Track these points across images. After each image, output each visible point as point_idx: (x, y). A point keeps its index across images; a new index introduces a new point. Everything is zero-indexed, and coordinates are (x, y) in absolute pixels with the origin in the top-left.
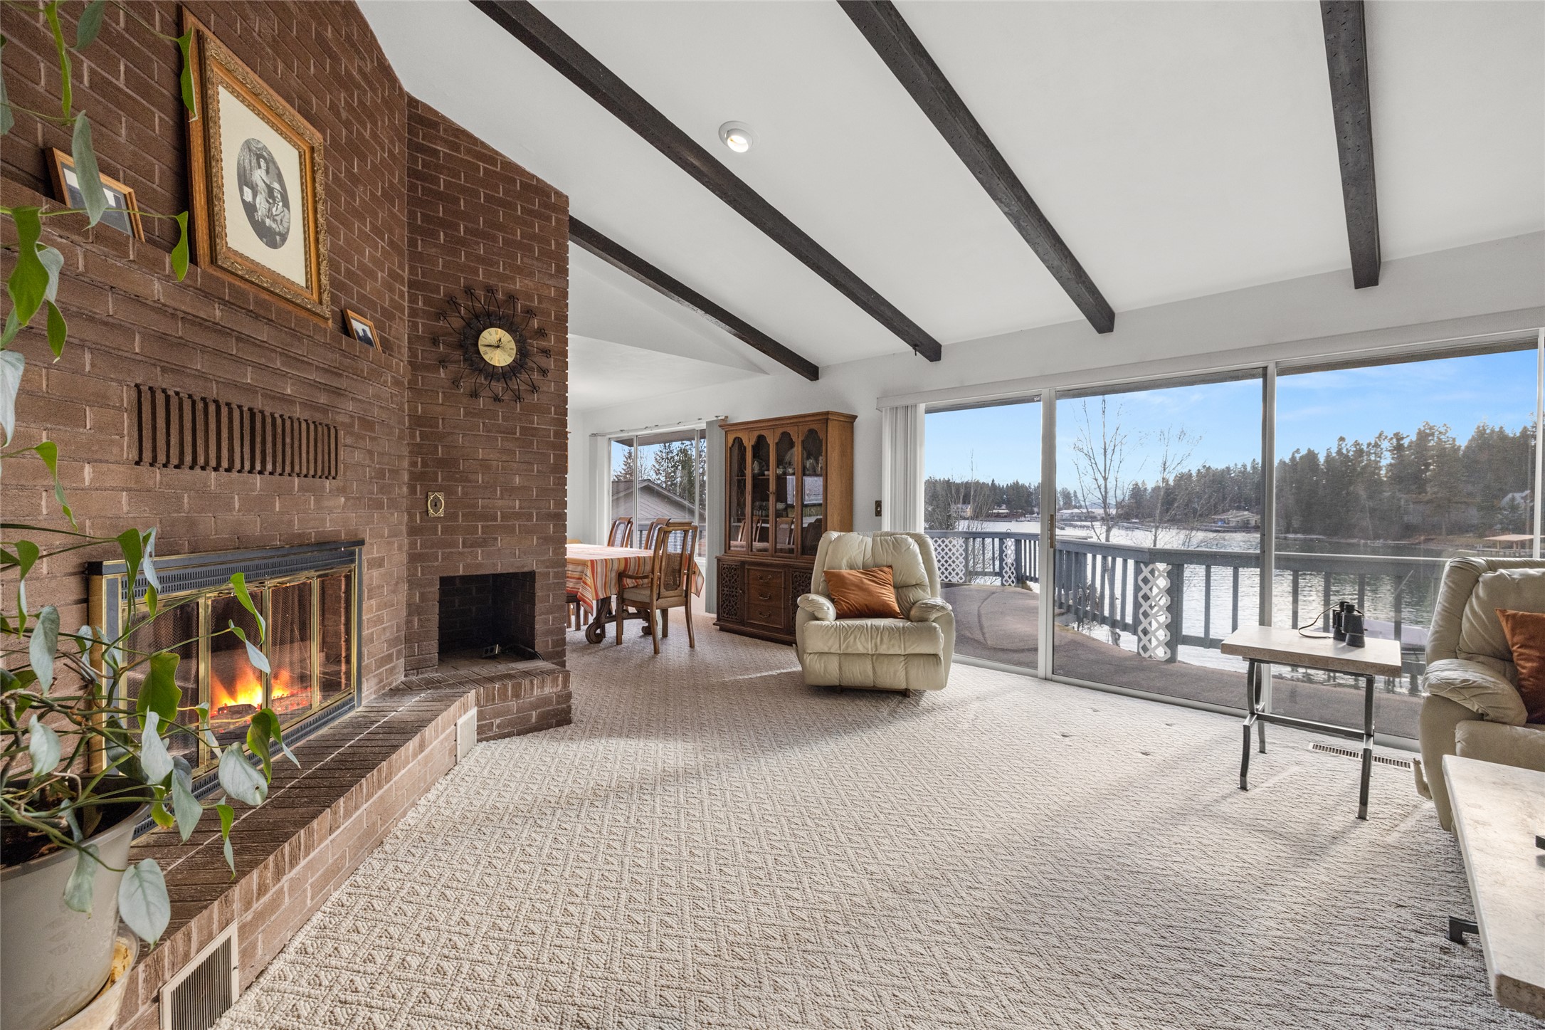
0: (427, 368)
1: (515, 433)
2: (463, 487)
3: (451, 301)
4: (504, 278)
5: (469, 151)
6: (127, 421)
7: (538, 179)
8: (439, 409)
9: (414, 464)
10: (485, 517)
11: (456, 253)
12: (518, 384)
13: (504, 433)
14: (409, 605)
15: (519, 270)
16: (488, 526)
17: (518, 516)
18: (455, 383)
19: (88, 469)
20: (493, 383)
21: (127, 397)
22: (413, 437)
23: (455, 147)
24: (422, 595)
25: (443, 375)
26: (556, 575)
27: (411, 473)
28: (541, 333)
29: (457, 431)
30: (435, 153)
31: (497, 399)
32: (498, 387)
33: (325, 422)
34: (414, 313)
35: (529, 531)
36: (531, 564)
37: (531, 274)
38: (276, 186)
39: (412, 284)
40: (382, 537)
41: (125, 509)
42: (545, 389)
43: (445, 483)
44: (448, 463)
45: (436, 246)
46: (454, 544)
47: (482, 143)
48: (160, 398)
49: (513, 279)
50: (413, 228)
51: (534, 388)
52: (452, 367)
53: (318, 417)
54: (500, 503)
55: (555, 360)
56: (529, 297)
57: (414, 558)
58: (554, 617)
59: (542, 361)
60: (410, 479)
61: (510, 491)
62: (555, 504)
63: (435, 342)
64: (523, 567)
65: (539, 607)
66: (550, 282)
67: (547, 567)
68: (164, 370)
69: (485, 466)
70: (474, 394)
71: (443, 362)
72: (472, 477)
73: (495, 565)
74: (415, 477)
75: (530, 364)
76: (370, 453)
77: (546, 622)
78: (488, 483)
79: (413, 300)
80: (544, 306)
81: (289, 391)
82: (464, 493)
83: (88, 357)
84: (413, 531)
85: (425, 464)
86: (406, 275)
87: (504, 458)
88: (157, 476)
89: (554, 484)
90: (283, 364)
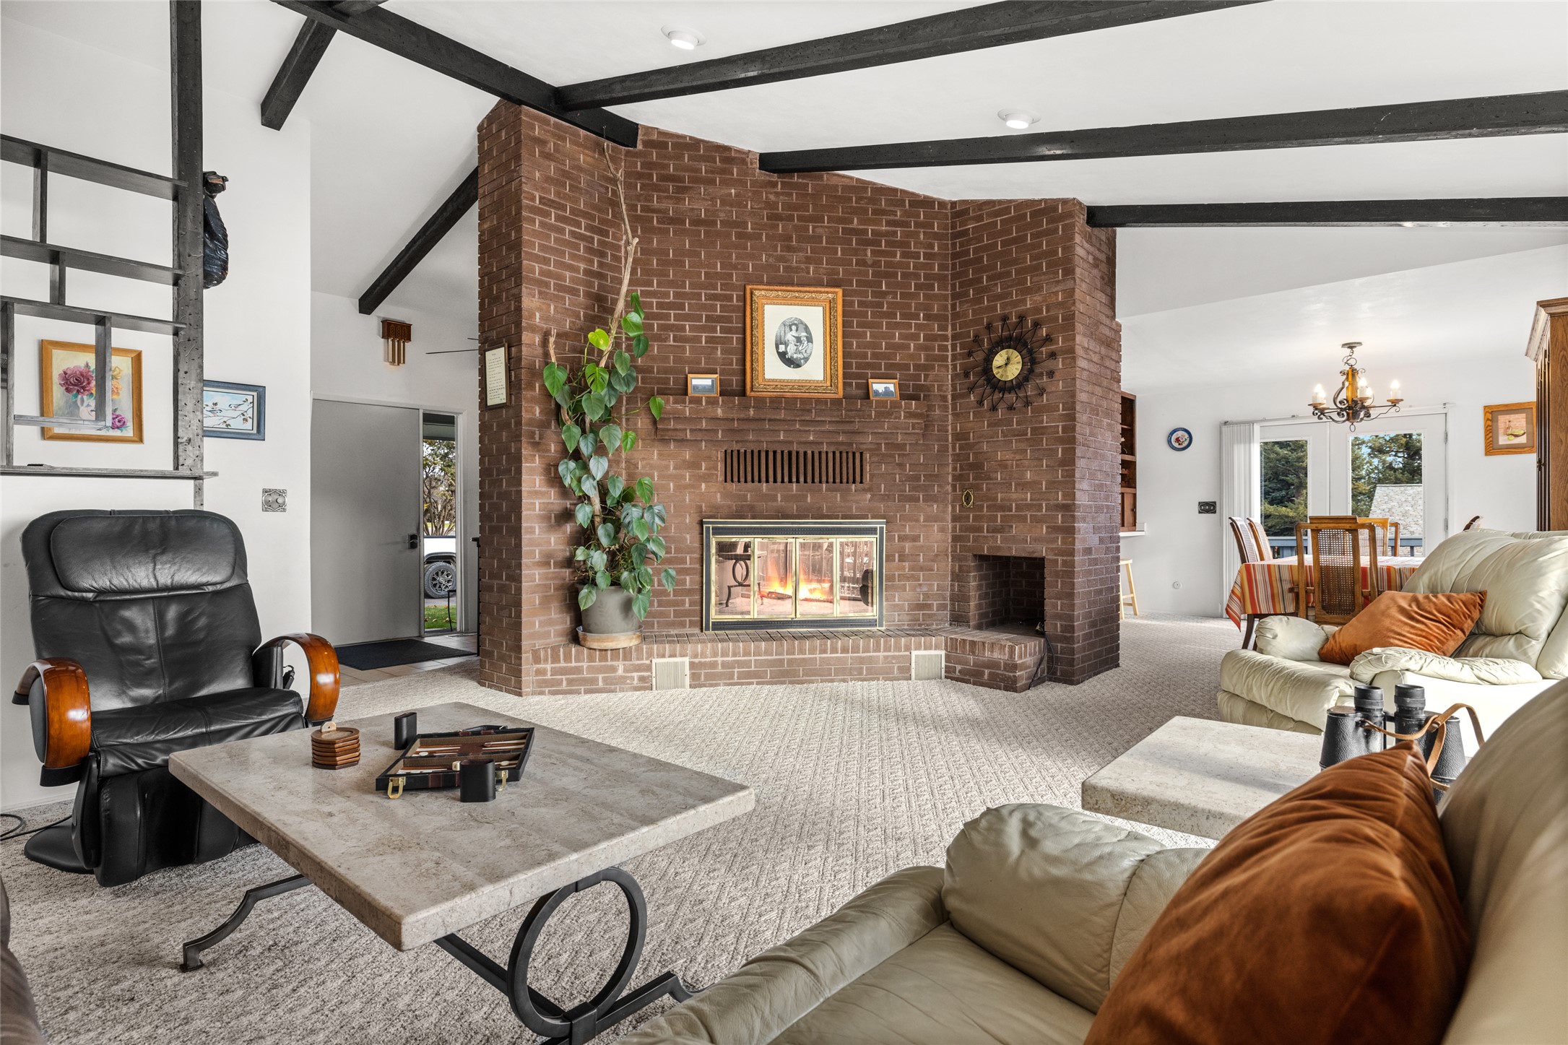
0: (962, 396)
1: (1027, 434)
2: (987, 484)
3: (977, 340)
4: (1015, 304)
5: (989, 215)
6: (720, 466)
7: (1046, 200)
8: (970, 425)
9: (955, 469)
10: (1002, 508)
11: (980, 301)
12: (1030, 390)
13: (1017, 436)
14: (953, 573)
15: (1029, 291)
16: (1005, 516)
17: (1029, 507)
18: (980, 403)
19: (703, 485)
20: (1007, 395)
21: (720, 455)
22: (954, 449)
23: (980, 218)
24: (960, 566)
25: (972, 398)
26: (1064, 562)
27: (954, 476)
28: (1048, 339)
29: (982, 440)
30: (966, 232)
31: (1011, 408)
32: (1011, 397)
33: (850, 451)
34: (954, 358)
35: (1037, 520)
36: (1043, 551)
37: (1040, 289)
38: (804, 334)
39: (954, 337)
40: (917, 521)
41: (719, 500)
42: (1053, 389)
43: (974, 482)
44: (977, 466)
45: (967, 302)
46: (980, 529)
47: (1000, 202)
48: (735, 454)
49: (1024, 301)
50: (955, 296)
51: (1042, 391)
52: (979, 391)
53: (842, 448)
54: (1014, 496)
55: (1063, 359)
56: (1039, 310)
57: (955, 539)
58: (1062, 604)
59: (1050, 364)
60: (953, 481)
61: (1023, 486)
62: (1063, 496)
63: (967, 375)
64: (1033, 552)
65: (1048, 591)
66: (1058, 289)
67: (1056, 555)
68: (737, 442)
69: (1003, 465)
70: (994, 408)
71: (971, 389)
72: (993, 475)
73: (1010, 549)
74: (955, 478)
75: (1038, 370)
76: (901, 466)
77: (1055, 606)
78: (1005, 479)
79: (954, 348)
80: (1052, 313)
81: (811, 438)
82: (988, 489)
83: (704, 443)
84: (955, 519)
85: (962, 469)
86: (949, 333)
87: (1018, 457)
88: (733, 487)
89: (1062, 477)
90: (800, 425)
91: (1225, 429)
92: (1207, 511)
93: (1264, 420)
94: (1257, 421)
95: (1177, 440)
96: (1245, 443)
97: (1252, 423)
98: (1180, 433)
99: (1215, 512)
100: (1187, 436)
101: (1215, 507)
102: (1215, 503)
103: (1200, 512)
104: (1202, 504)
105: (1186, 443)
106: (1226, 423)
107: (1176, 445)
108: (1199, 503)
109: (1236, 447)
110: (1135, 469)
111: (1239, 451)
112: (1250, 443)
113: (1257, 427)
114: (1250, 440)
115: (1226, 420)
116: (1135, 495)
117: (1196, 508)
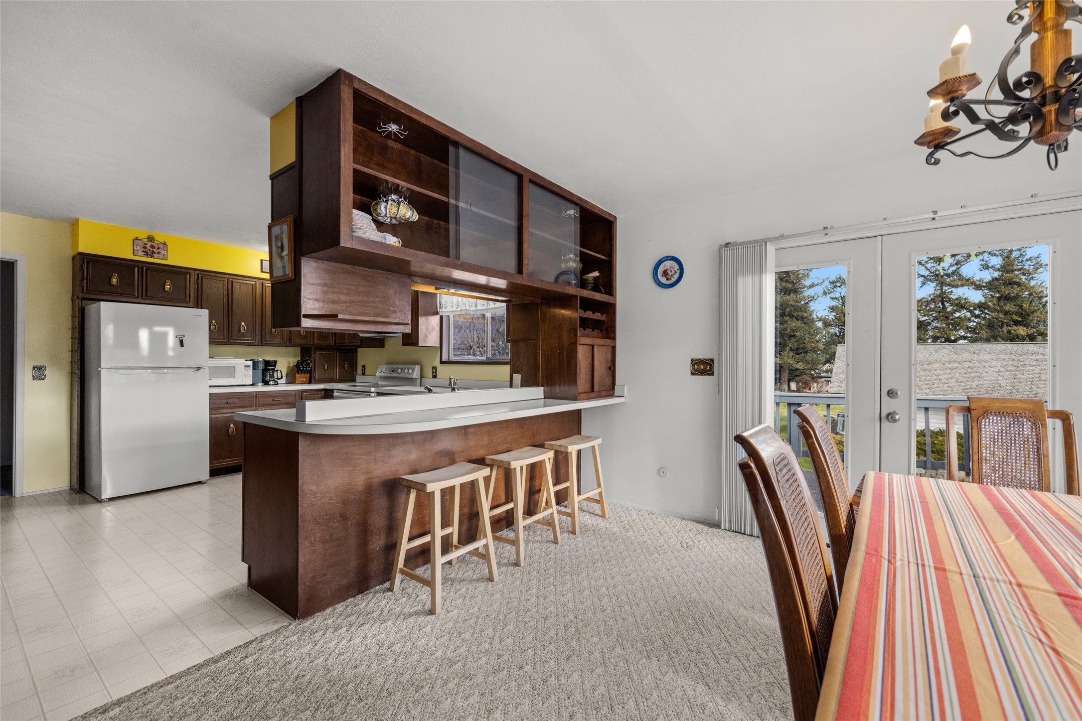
91: (725, 252)
92: (702, 373)
93: (782, 237)
94: (772, 240)
95: (665, 273)
96: (754, 273)
97: (765, 242)
98: (668, 264)
99: (712, 374)
100: (676, 267)
101: (712, 366)
102: (712, 360)
103: (692, 374)
104: (695, 362)
105: (676, 277)
106: (727, 245)
107: (663, 280)
108: (692, 360)
109: (741, 280)
110: (615, 314)
111: (745, 284)
112: (761, 272)
113: (771, 248)
114: (761, 270)
115: (727, 241)
116: (614, 348)
117: (688, 367)
